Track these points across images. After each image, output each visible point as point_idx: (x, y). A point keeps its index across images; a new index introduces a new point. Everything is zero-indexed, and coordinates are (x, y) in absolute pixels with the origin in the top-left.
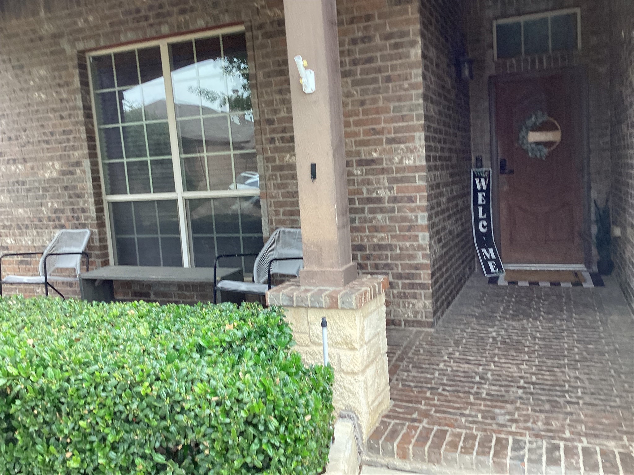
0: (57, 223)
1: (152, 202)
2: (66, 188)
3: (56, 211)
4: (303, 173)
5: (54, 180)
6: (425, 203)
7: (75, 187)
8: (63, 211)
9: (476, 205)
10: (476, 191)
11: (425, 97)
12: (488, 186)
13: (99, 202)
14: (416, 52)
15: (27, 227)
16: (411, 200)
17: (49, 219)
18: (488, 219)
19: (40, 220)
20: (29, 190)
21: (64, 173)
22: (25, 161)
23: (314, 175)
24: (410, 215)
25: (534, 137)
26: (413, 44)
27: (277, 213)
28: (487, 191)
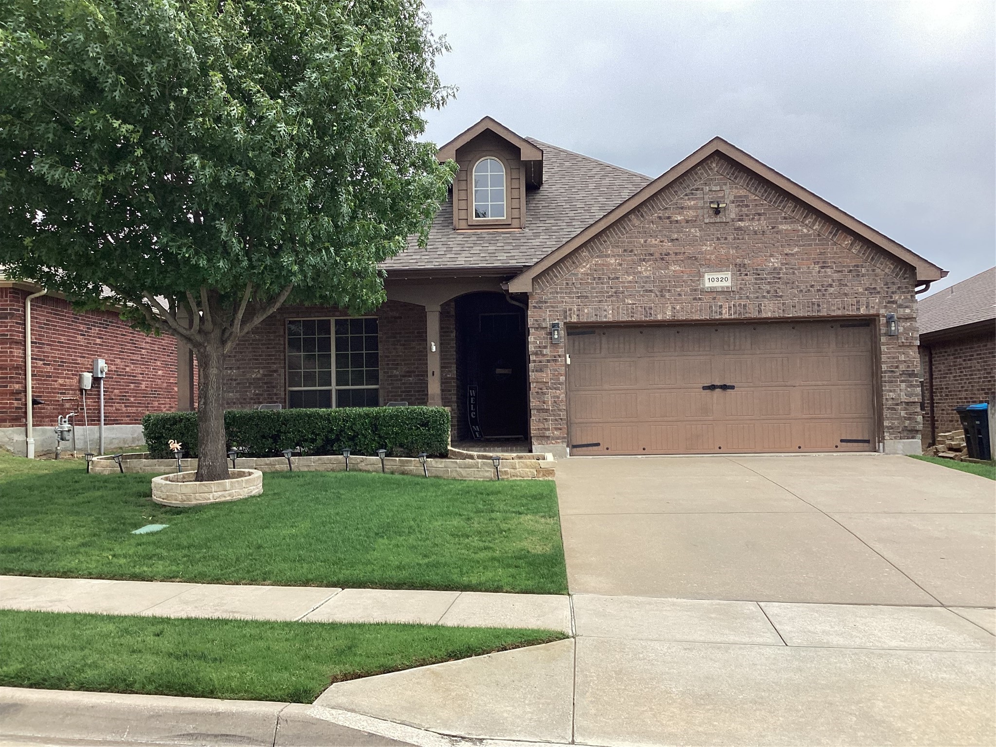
0: (257, 401)
1: (316, 391)
2: (266, 383)
3: (257, 394)
4: (430, 373)
5: (259, 379)
6: (455, 392)
7: (271, 383)
8: (261, 395)
9: (470, 404)
10: (470, 397)
11: (456, 351)
12: (476, 394)
13: (285, 390)
14: (453, 335)
15: (234, 403)
16: (450, 391)
17: (251, 399)
18: (475, 411)
19: (245, 399)
20: (238, 384)
21: (265, 375)
22: (239, 368)
23: (433, 375)
24: (450, 397)
25: (499, 371)
26: (452, 332)
27: (388, 396)
28: (475, 397)
